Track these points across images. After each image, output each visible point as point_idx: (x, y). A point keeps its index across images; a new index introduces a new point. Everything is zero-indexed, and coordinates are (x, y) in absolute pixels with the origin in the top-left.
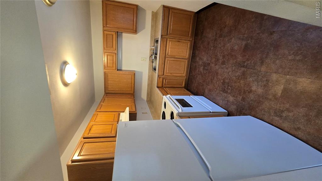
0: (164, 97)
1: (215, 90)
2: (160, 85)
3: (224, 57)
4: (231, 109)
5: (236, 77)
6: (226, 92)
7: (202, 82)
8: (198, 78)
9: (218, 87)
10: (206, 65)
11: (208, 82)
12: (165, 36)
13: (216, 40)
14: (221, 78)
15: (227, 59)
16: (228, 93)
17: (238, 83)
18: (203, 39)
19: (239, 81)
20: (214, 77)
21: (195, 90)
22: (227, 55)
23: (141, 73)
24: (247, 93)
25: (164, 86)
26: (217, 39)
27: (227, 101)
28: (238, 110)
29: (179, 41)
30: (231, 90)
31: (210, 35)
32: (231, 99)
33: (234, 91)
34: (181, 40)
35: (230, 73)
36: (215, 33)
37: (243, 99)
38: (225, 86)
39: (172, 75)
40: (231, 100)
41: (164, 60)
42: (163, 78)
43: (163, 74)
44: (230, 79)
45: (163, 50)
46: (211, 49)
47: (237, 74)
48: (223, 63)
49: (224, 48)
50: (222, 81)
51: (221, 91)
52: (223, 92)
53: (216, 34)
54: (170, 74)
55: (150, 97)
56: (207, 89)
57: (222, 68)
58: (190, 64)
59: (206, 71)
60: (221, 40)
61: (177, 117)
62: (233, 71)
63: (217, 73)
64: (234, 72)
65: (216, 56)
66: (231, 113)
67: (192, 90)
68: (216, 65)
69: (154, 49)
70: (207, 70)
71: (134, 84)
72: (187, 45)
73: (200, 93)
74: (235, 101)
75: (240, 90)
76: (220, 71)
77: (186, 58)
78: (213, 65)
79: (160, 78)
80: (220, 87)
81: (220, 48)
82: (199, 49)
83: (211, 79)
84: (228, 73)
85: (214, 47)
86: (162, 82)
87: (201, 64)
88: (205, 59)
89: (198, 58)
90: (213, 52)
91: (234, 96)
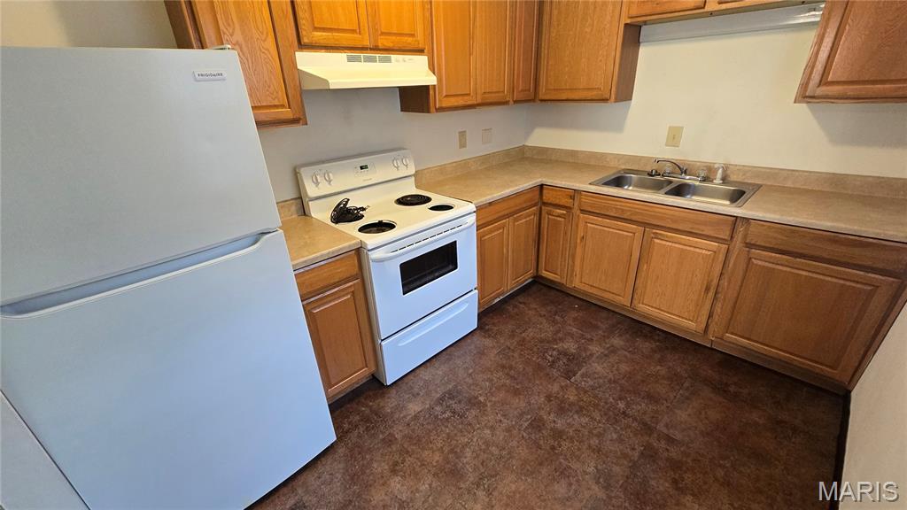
0: (472, 207)
1: (471, 371)
2: (547, 196)
3: (558, 435)
4: (389, 398)
5: (465, 446)
6: (441, 400)
7: (523, 334)
8: (546, 325)
9: (471, 381)
10: (572, 362)
11: (511, 354)
12: (745, 236)
13: (647, 429)
14: (494, 399)
15: (541, 442)
16: (437, 405)
17: (439, 445)
18: (686, 385)
19: (446, 450)
20: (513, 378)
21: (515, 306)
22: (553, 448)
23: (619, 128)
24: (397, 457)
25: (543, 208)
26: (650, 436)
27: (418, 394)
28: (376, 414)
29: (707, 289)
30: (436, 417)
31: (682, 415)
32: (414, 407)
33: (428, 424)
34: (715, 298)
35: (488, 432)
36: (678, 436)
37: (389, 441)
38: (460, 402)
39: (579, 241)
40: (410, 406)
41: (634, 218)
42: (570, 208)
43: (583, 211)
44: (470, 424)
45: (674, 221)
46: (620, 399)
47: (469, 455)
48: (537, 425)
49: (590, 446)
50: (482, 399)
51: (456, 386)
52: (449, 392)
53: (670, 440)
54: (581, 234)
55: (535, 157)
56: (491, 345)
57: (521, 415)
58: (617, 310)
59: (551, 359)
60: (634, 449)
61: (354, 242)
62: (488, 446)
63: (516, 393)
64: (483, 447)
65: (580, 411)
66: (381, 391)
67: (521, 298)
68: (549, 398)
69: (712, 181)
70: (553, 362)
71: (567, 100)
72: (686, 315)
73: (496, 321)
74: (402, 415)
75: (419, 440)
76: (519, 403)
77: (635, 302)
78: (555, 388)
79: (572, 198)
80: (469, 387)
81: (599, 435)
82: (657, 356)
83: (511, 368)
84: (492, 428)
85: (624, 413)
86: (557, 202)
87: (590, 347)
88: (598, 367)
89: (622, 343)
90: (606, 403)
91: (416, 417)
